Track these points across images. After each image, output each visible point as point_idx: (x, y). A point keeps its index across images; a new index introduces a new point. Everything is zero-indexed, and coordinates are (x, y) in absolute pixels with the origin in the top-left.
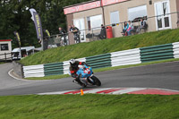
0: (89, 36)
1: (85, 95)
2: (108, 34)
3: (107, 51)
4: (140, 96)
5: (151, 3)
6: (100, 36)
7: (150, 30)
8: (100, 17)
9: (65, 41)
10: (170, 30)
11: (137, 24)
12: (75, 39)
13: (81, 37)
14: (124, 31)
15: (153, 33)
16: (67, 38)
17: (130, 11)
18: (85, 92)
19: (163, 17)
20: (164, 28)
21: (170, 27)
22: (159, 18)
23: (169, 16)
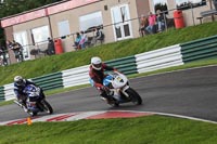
0: (34, 52)
1: (33, 124)
2: (57, 48)
3: (57, 69)
4: (100, 121)
5: (106, 8)
6: (47, 52)
7: (107, 40)
8: (47, 28)
9: (5, 60)
10: (131, 40)
11: (91, 34)
12: (17, 57)
13: (25, 54)
14: (76, 44)
15: (112, 44)
16: (7, 56)
17: (83, 19)
18: (33, 121)
19: (121, 25)
20: (124, 37)
21: (131, 36)
22: (117, 26)
23: (129, 23)
